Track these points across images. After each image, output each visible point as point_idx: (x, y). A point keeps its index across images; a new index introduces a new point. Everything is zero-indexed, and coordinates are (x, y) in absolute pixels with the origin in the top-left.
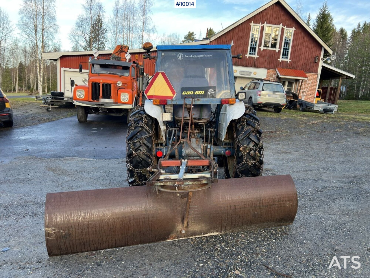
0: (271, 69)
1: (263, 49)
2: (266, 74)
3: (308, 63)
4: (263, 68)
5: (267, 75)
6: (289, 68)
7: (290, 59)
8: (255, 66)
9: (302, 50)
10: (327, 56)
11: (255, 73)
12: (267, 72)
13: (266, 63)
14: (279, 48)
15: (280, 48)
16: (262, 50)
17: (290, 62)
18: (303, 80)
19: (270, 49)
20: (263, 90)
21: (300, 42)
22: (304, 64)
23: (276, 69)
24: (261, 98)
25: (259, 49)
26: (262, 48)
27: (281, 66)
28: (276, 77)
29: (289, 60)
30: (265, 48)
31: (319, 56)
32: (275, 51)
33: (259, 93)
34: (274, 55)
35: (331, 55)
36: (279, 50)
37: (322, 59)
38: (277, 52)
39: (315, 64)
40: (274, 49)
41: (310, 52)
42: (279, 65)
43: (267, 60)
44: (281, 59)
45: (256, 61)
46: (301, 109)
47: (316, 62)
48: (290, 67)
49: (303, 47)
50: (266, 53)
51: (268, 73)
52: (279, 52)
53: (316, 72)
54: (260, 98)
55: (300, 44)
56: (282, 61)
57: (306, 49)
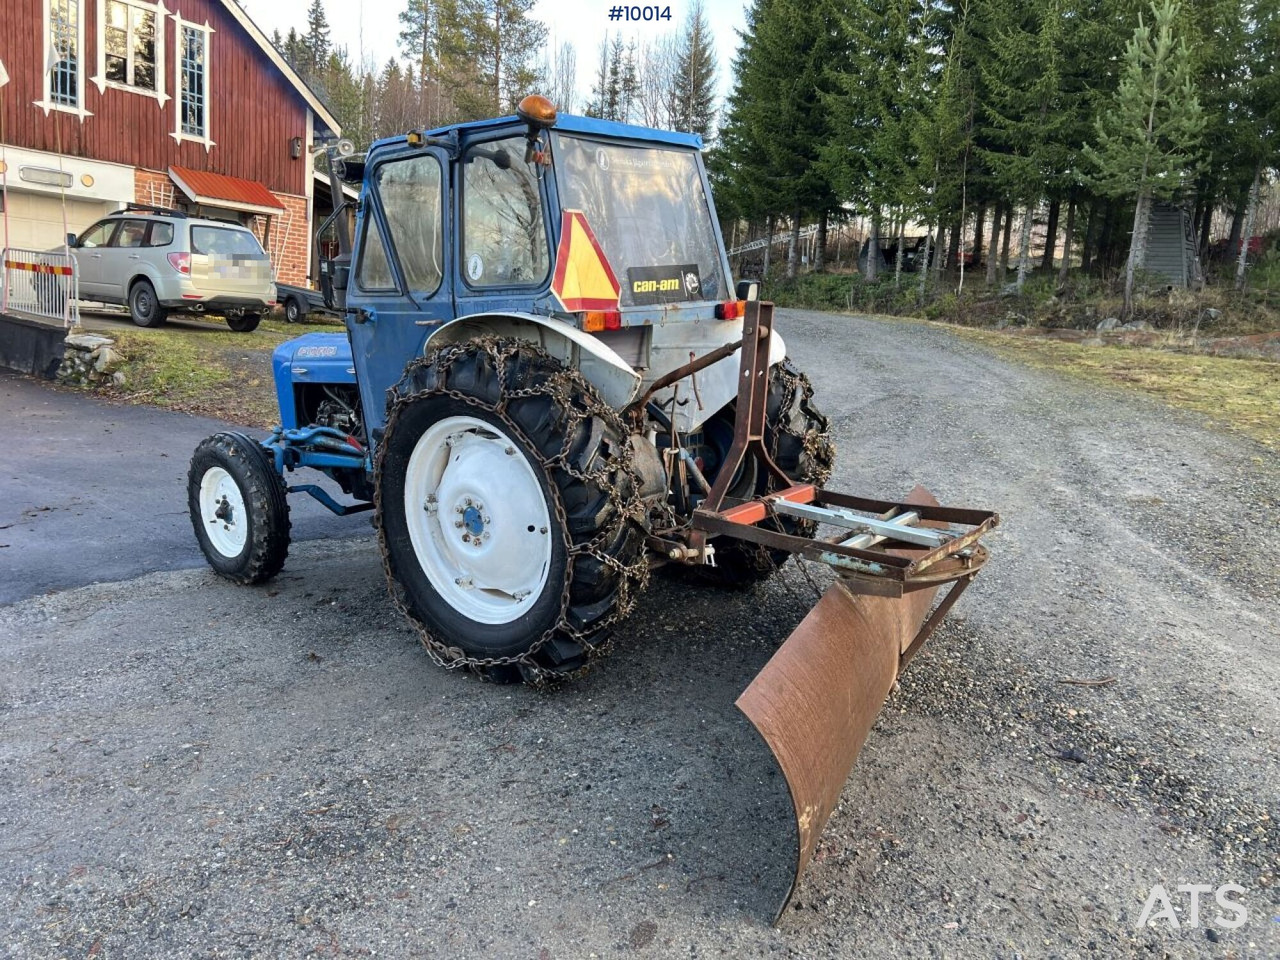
0: (148, 167)
1: (107, 88)
2: (133, 188)
3: (272, 159)
4: (116, 161)
5: (136, 191)
6: (213, 170)
7: (212, 138)
8: (83, 152)
9: (247, 110)
10: (325, 140)
11: (88, 181)
12: (136, 180)
13: (126, 143)
14: (167, 92)
15: (170, 90)
16: (102, 90)
17: (212, 147)
18: (269, 216)
19: (130, 87)
20: (194, 250)
21: (235, 80)
22: (258, 161)
23: (167, 171)
24: (195, 281)
25: (91, 87)
26: (101, 81)
27: (185, 162)
28: (171, 199)
29: (207, 141)
30: (114, 85)
31: (302, 138)
32: (155, 101)
33: (183, 263)
34: (150, 117)
35: (335, 137)
36: (168, 98)
37: (310, 147)
38: (162, 104)
39: (293, 162)
40: (148, 93)
41: (272, 118)
42: (178, 157)
43: (126, 131)
44: (179, 135)
45: (82, 130)
46: (290, 315)
47: (295, 158)
48: (217, 169)
49: (247, 100)
50: (119, 103)
51: (139, 186)
52: (170, 104)
53: (302, 192)
54: (190, 283)
55: (235, 87)
56: (185, 143)
57: (259, 107)
